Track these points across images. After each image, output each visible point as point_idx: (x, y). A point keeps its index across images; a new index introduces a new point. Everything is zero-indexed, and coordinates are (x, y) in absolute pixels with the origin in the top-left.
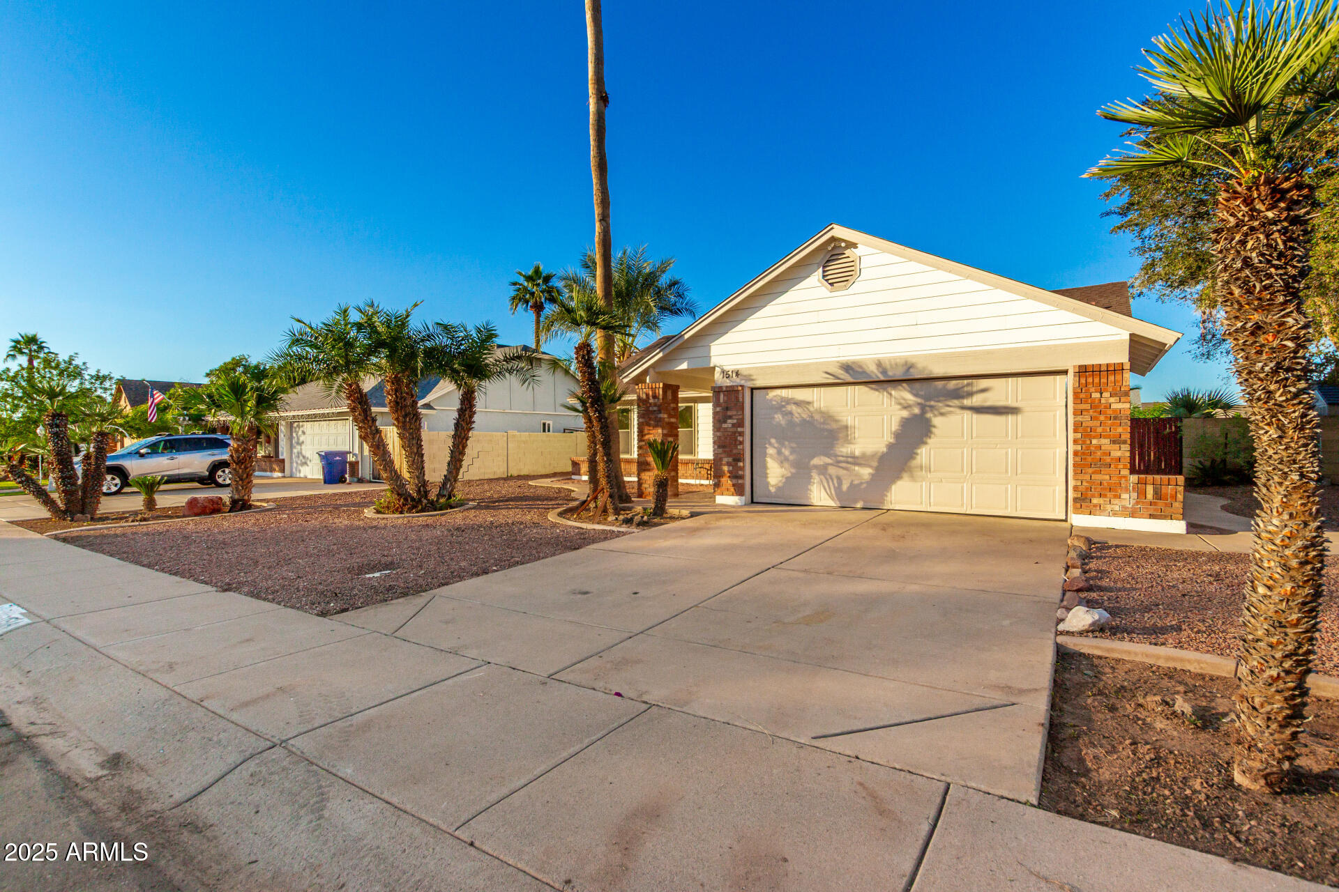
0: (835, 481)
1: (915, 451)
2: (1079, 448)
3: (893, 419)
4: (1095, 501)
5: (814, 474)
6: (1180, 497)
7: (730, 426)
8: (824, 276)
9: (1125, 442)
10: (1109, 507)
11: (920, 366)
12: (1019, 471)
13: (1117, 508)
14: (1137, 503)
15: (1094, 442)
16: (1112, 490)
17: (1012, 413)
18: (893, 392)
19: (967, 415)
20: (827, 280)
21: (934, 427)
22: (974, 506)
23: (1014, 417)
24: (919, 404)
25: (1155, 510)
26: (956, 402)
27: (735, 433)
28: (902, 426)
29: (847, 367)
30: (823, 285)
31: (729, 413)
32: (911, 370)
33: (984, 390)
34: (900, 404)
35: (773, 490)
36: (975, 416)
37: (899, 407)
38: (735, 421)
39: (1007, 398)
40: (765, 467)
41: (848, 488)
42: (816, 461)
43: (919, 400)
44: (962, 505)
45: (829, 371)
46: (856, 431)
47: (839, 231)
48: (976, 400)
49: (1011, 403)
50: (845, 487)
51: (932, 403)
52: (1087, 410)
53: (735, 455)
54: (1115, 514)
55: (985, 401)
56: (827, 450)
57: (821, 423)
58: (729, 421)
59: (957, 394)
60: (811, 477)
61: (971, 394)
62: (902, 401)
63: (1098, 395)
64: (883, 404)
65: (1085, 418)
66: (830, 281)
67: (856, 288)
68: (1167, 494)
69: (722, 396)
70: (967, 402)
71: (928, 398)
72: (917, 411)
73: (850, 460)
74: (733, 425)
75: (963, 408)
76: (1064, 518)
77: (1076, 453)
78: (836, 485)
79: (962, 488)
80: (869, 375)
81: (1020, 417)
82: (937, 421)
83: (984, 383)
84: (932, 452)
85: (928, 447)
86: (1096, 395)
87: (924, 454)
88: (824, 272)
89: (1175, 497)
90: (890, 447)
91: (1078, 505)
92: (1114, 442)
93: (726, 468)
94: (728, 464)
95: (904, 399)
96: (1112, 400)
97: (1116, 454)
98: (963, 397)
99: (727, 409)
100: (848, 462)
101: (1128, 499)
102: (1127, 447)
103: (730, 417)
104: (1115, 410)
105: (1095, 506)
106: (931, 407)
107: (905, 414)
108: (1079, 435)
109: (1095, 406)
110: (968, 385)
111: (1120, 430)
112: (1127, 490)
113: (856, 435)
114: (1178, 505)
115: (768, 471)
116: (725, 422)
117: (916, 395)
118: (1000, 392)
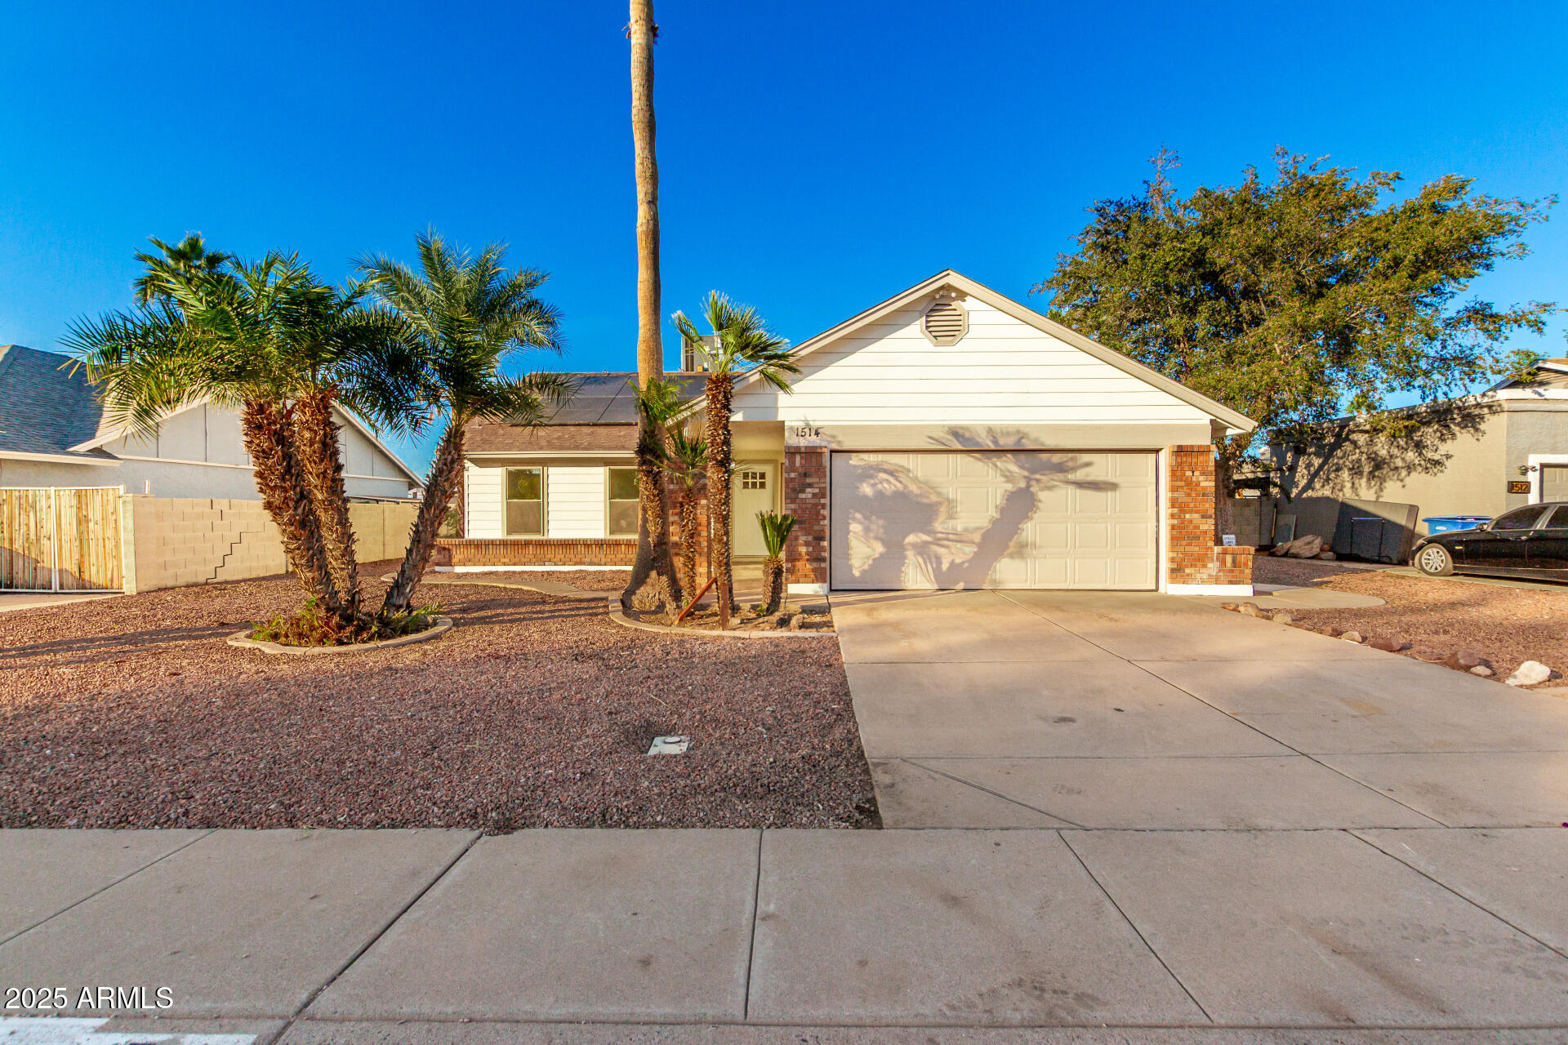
0: (934, 560)
1: (1020, 526)
2: (1175, 522)
3: (998, 491)
4: (1188, 571)
5: (910, 554)
6: (1250, 564)
7: (810, 496)
8: (927, 327)
9: (1210, 517)
10: (1198, 576)
11: (1033, 436)
12: (1118, 544)
13: (1205, 576)
14: (1220, 571)
15: (1188, 516)
16: (1200, 560)
17: (1111, 490)
18: (998, 464)
19: (1071, 489)
20: (930, 332)
21: (1040, 501)
22: (1077, 580)
23: (1113, 493)
24: (1025, 477)
25: (1233, 577)
26: (1061, 476)
27: (816, 505)
28: (1007, 500)
29: (956, 433)
30: (927, 337)
31: (808, 480)
32: (1023, 441)
33: (1088, 464)
34: (1005, 476)
35: (857, 573)
36: (1078, 491)
37: (1003, 479)
38: (817, 490)
39: (1107, 475)
40: (847, 547)
41: (949, 569)
42: (911, 538)
43: (1026, 473)
44: (1066, 581)
45: (934, 435)
46: (959, 505)
47: (955, 279)
48: (1080, 475)
49: (1110, 478)
50: (945, 566)
51: (1038, 476)
52: (1182, 487)
53: (815, 531)
54: (1203, 582)
55: (1087, 476)
56: (925, 525)
57: (917, 496)
58: (808, 490)
59: (1061, 468)
60: (905, 557)
61: (1074, 469)
62: (1008, 474)
63: (1190, 473)
64: (988, 475)
65: (1180, 495)
66: (934, 334)
67: (964, 345)
68: (1240, 562)
69: (798, 458)
70: (1071, 477)
71: (1033, 471)
72: (1023, 484)
73: (951, 536)
74: (814, 495)
75: (1068, 482)
76: (1154, 588)
77: (1173, 527)
78: (935, 566)
79: (1066, 562)
80: (978, 443)
81: (1118, 493)
82: (1043, 495)
83: (1086, 457)
84: (1038, 527)
85: (1033, 522)
86: (1189, 473)
87: (1030, 530)
88: (927, 322)
89: (1246, 564)
90: (995, 522)
91: (1174, 575)
92: (1203, 517)
93: (803, 550)
94: (807, 544)
95: (1009, 471)
96: (1201, 478)
97: (1204, 527)
98: (1067, 471)
99: (805, 475)
100: (949, 540)
101: (1213, 567)
102: (1212, 521)
103: (810, 485)
104: (1204, 488)
105: (1188, 575)
106: (1038, 481)
107: (1009, 487)
108: (1176, 510)
109: (1189, 483)
110: (1072, 459)
111: (1207, 506)
112: (1212, 561)
113: (959, 509)
114: (1248, 572)
115: (851, 552)
116: (803, 491)
117: (1022, 467)
118: (1102, 468)
